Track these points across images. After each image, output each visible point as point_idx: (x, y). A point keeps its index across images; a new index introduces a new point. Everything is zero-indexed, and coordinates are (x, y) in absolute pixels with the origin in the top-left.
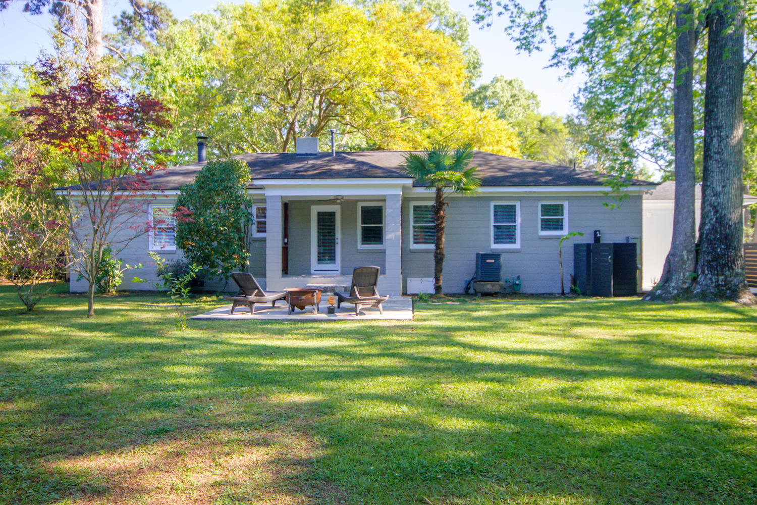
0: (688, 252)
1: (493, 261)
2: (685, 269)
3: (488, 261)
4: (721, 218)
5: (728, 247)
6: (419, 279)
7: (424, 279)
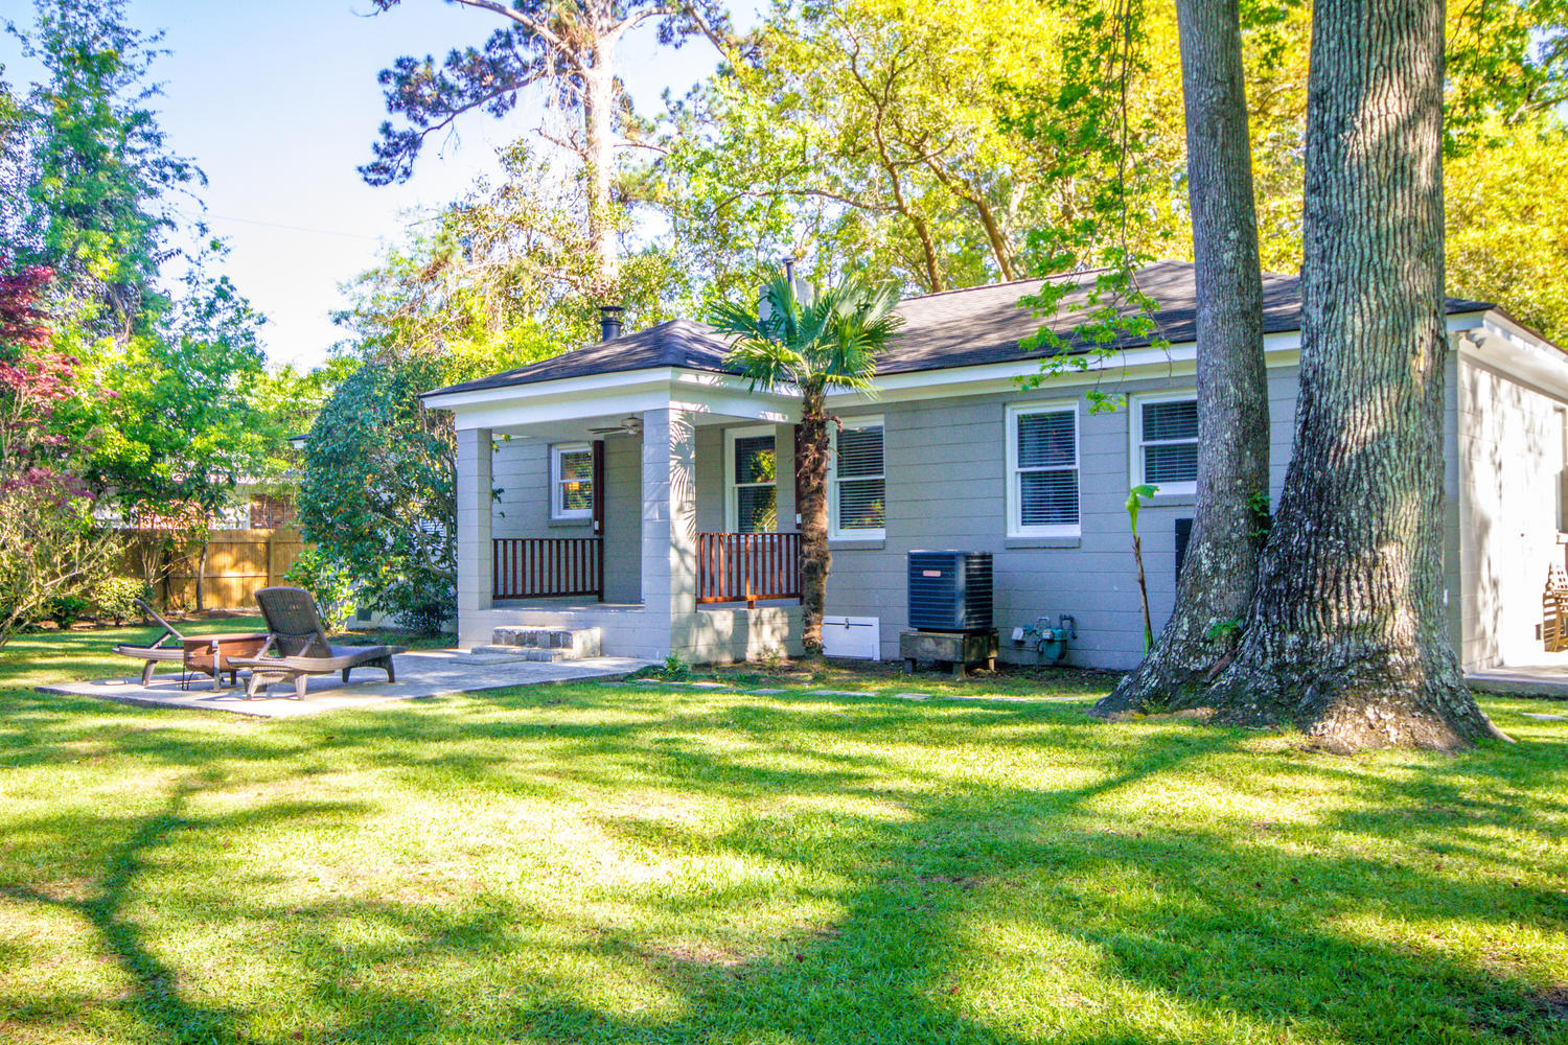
0: (1216, 545)
1: (937, 574)
2: (1204, 604)
3: (926, 573)
4: (1318, 419)
5: (1323, 526)
6: (842, 619)
7: (852, 620)
